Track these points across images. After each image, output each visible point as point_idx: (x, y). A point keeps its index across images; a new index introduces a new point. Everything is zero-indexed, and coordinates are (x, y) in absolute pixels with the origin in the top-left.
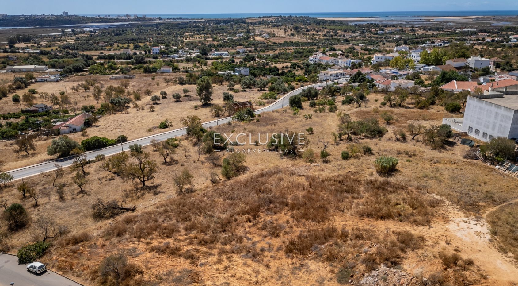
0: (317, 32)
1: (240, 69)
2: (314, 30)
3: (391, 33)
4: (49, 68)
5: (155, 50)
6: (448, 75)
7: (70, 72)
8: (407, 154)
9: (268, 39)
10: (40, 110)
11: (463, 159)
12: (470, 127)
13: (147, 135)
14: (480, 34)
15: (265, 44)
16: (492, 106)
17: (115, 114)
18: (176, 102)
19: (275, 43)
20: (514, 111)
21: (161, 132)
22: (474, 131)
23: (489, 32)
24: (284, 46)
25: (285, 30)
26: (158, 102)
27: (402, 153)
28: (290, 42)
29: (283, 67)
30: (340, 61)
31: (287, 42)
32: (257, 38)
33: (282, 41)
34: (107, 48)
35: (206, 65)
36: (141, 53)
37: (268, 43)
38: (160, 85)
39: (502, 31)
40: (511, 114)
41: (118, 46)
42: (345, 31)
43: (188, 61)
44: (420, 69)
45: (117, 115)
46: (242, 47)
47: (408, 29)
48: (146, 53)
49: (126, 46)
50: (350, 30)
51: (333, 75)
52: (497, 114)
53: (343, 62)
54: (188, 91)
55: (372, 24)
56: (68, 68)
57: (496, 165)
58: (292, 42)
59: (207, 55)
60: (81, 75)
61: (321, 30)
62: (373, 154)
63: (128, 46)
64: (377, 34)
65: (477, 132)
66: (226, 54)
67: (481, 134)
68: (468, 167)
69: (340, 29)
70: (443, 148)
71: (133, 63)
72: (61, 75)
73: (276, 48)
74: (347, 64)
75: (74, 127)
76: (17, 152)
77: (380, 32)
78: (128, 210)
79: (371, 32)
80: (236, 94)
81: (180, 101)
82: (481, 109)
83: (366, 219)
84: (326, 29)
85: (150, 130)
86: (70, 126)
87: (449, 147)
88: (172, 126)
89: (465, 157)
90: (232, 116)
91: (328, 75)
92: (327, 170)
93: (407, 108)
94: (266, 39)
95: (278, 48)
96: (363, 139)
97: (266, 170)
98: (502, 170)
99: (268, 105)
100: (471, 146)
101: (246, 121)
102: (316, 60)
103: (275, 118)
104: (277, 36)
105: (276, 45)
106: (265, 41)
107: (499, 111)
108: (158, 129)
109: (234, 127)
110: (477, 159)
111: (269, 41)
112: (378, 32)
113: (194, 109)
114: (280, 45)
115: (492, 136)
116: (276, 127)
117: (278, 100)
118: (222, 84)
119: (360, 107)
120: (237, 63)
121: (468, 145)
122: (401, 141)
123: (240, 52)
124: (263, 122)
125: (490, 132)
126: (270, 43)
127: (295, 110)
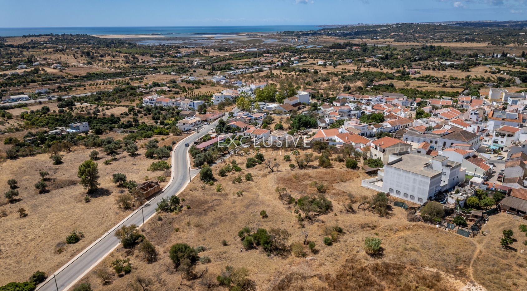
0: (114, 57)
2: (109, 55)
6: (303, 120)
8: (369, 227)
9: (63, 71)
11: (410, 223)
12: (390, 189)
13: (63, 259)
14: (265, 55)
15: (64, 78)
18: (41, 193)
19: (76, 77)
20: (430, 178)
21: (79, 251)
22: (395, 192)
23: (271, 53)
24: (90, 80)
25: (74, 56)
27: (364, 227)
28: (94, 73)
29: (122, 114)
30: (182, 103)
31: (90, 74)
32: (49, 70)
33: (83, 73)
35: (12, 118)
37: (67, 76)
40: (429, 181)
42: (143, 55)
44: (263, 108)
46: (36, 84)
47: (201, 51)
50: (148, 53)
51: (193, 124)
52: (414, 179)
53: (186, 104)
57: (435, 224)
58: (97, 74)
61: (116, 55)
62: (345, 233)
65: (398, 192)
66: (26, 98)
67: (402, 194)
68: (421, 231)
69: (136, 53)
70: (387, 213)
73: (83, 83)
74: (190, 105)
77: (179, 54)
79: (169, 55)
80: (109, 165)
81: (48, 191)
84: (120, 52)
85: (58, 250)
87: (390, 212)
88: (82, 236)
89: (410, 221)
90: (144, 205)
91: (188, 125)
92: (326, 263)
93: (314, 168)
94: (61, 71)
95: (86, 83)
96: (318, 215)
97: (272, 278)
98: (443, 229)
99: (169, 179)
100: (404, 208)
101: (177, 211)
102: (153, 102)
103: (203, 199)
104: (72, 66)
105: (79, 78)
106: (62, 73)
107: (416, 177)
108: (67, 245)
109: (170, 223)
110: (419, 220)
111: (67, 73)
112: (176, 55)
113: (84, 201)
114: (85, 79)
115: (413, 196)
116: (220, 214)
117: (172, 169)
118: (70, 151)
119: (273, 171)
120: (54, 112)
121: (401, 206)
122: (351, 212)
123: (42, 93)
124: (195, 208)
125: (410, 193)
126: (70, 76)
127: (212, 184)
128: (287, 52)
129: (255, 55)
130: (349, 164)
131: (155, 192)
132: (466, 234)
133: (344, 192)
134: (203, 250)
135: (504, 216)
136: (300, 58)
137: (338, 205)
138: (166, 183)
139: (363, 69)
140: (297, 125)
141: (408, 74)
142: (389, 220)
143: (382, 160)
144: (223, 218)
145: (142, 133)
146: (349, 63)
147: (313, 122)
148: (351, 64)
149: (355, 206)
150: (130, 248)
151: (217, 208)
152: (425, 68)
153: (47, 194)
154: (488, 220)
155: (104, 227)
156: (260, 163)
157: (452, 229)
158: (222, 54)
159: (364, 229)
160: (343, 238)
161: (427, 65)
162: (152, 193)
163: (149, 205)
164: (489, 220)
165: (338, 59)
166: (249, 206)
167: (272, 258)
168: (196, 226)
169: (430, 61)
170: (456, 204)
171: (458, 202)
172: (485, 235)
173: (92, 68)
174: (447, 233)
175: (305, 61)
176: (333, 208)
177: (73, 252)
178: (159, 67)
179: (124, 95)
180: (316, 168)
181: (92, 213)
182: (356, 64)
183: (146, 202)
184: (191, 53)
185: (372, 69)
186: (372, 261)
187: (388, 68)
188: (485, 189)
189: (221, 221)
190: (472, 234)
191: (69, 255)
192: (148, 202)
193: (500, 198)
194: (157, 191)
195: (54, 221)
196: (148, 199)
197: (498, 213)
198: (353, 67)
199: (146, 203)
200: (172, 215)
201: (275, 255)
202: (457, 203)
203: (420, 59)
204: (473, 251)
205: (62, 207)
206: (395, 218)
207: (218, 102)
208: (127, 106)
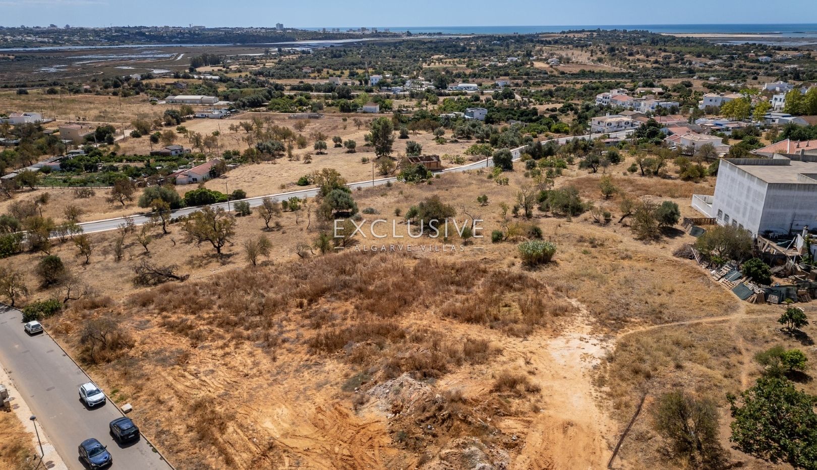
0: (647, 57)
1: (473, 110)
2: (644, 53)
3: (785, 61)
4: (220, 100)
5: (374, 80)
7: (244, 106)
8: (591, 243)
9: (554, 67)
10: (173, 153)
11: (672, 257)
13: (278, 192)
15: (547, 73)
17: (259, 163)
18: (348, 152)
20: (767, 185)
21: (294, 190)
22: (723, 216)
24: (576, 78)
25: (593, 53)
26: (323, 150)
29: (547, 109)
31: (584, 72)
34: (312, 75)
35: (435, 104)
36: (353, 84)
37: (552, 72)
38: (348, 129)
41: (328, 73)
42: (698, 56)
43: (413, 98)
45: (261, 165)
46: (506, 77)
48: (361, 84)
49: (338, 73)
51: (613, 125)
53: (647, 106)
55: (755, 44)
56: (242, 101)
57: (712, 269)
58: (593, 72)
59: (446, 88)
60: (256, 111)
61: (655, 53)
62: (540, 238)
63: (342, 73)
64: (758, 61)
65: (727, 217)
66: (474, 87)
67: (730, 221)
68: (666, 268)
69: (690, 53)
70: (657, 238)
71: (333, 98)
72: (229, 110)
74: (653, 108)
75: (194, 176)
76: (110, 201)
77: (767, 58)
78: (177, 278)
83: (448, 320)
84: (665, 51)
85: (283, 187)
86: (190, 174)
87: (665, 238)
88: (314, 183)
91: (604, 125)
93: (666, 178)
94: (551, 66)
98: (716, 276)
102: (607, 100)
104: (574, 63)
108: (296, 185)
110: (692, 257)
112: (761, 58)
113: (362, 163)
114: (570, 77)
125: (740, 220)
126: (555, 73)
131: (431, 168)
132: (746, 294)
134: (372, 212)
138: (458, 165)
157: (731, 280)
177: (290, 190)
180: (669, 178)
190: (754, 297)
191: (285, 191)
194: (435, 168)
204: (711, 315)
206: (659, 246)
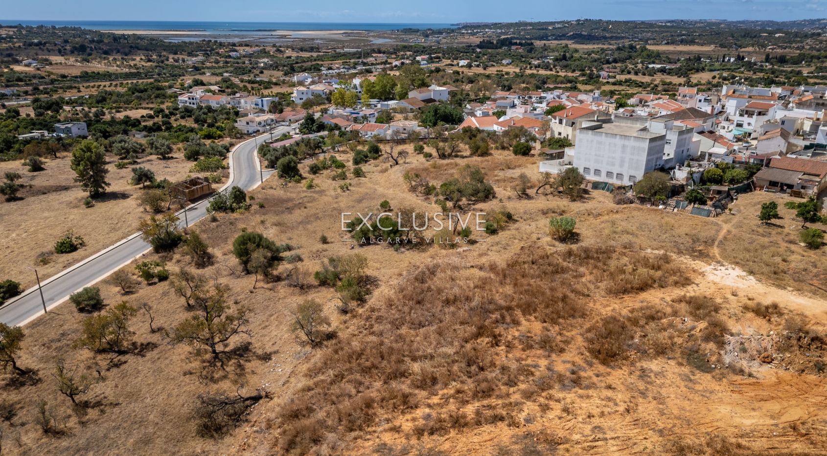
1: (69, 125)
2: (119, 51)
6: (442, 111)
8: (554, 212)
11: (619, 206)
12: (585, 169)
14: (374, 55)
15: (43, 78)
16: (616, 138)
20: (648, 140)
22: (592, 172)
25: (60, 52)
27: (547, 213)
29: (143, 117)
30: (242, 101)
31: (87, 73)
33: (76, 72)
37: (49, 76)
39: (399, 50)
40: (646, 145)
44: (375, 106)
47: (272, 51)
50: (183, 51)
51: (263, 123)
52: (624, 147)
53: (249, 102)
54: (18, 177)
58: (98, 73)
67: (604, 174)
69: (165, 50)
70: (582, 197)
73: (76, 85)
74: (256, 105)
77: (234, 53)
78: (255, 399)
79: (218, 54)
80: (124, 169)
81: (21, 199)
82: (600, 143)
83: (626, 297)
85: (44, 261)
87: (587, 196)
88: (82, 244)
89: (618, 203)
90: (187, 208)
91: (255, 124)
92: (489, 253)
93: (463, 157)
94: (38, 69)
95: (81, 85)
96: (474, 204)
97: (405, 273)
98: (669, 209)
99: (227, 181)
100: (608, 190)
101: (242, 210)
102: (194, 101)
103: (284, 197)
104: (56, 64)
105: (68, 78)
106: (39, 72)
107: (627, 143)
108: (56, 255)
109: (231, 223)
110: (632, 202)
111: (48, 72)
112: (231, 54)
113: (84, 206)
114: (79, 79)
115: (621, 175)
116: (313, 211)
117: (231, 171)
118: (56, 157)
119: (397, 164)
120: (28, 115)
121: (603, 189)
122: (526, 198)
123: (6, 95)
124: (272, 206)
125: (616, 170)
126: (52, 77)
127: (299, 182)
128: (409, 51)
129: (357, 56)
130: (519, 148)
131: (204, 193)
132: (706, 213)
133: (512, 178)
134: (289, 248)
135: (761, 195)
136: (431, 58)
137: (504, 192)
138: (221, 185)
139: (528, 72)
140: (433, 119)
141: (599, 76)
142: (585, 204)
143: (570, 138)
144: (320, 215)
145: (178, 136)
146: (508, 64)
147: (456, 115)
148: (509, 67)
149: (530, 192)
150: (165, 251)
151: (308, 205)
152: (622, 72)
153: (19, 203)
154: (736, 199)
155: (119, 233)
156: (375, 158)
157: (684, 208)
158: (306, 55)
159: (547, 215)
160: (513, 226)
161: (626, 68)
162: (199, 194)
163: (196, 209)
164: (739, 199)
165: (490, 60)
166: (363, 199)
167: (402, 253)
168: (276, 225)
169: (630, 63)
170: (688, 179)
171: (691, 174)
172: (733, 214)
173: (90, 67)
174: (676, 215)
175: (438, 62)
176: (496, 195)
177: (66, 262)
178: (204, 68)
179: (146, 97)
180: (466, 157)
181: (98, 219)
182: (517, 66)
183: (189, 205)
184: (254, 52)
185: (542, 72)
186: (562, 247)
187: (566, 71)
188: (731, 162)
189: (318, 218)
190: (714, 213)
191: (61, 265)
192: (193, 205)
193: (755, 171)
194: (208, 192)
195: (32, 229)
196: (193, 201)
197: (751, 191)
198: (513, 70)
199: (190, 207)
200: (235, 215)
201: (408, 250)
202: (690, 176)
203: (615, 61)
204: (718, 231)
205: (46, 214)
206: (594, 201)
207: (302, 101)
208: (151, 109)
